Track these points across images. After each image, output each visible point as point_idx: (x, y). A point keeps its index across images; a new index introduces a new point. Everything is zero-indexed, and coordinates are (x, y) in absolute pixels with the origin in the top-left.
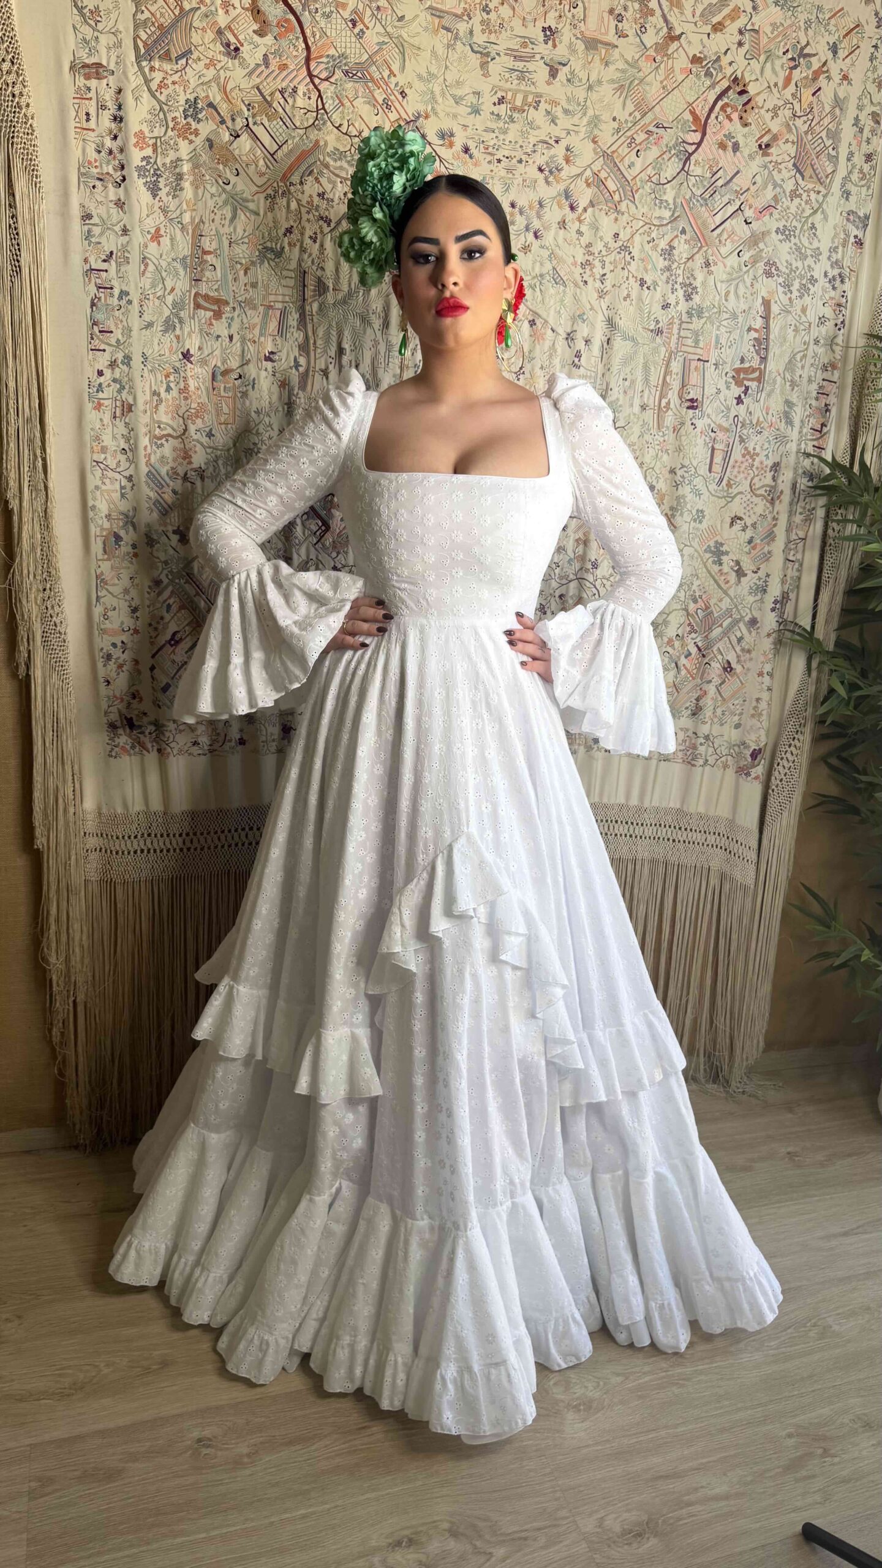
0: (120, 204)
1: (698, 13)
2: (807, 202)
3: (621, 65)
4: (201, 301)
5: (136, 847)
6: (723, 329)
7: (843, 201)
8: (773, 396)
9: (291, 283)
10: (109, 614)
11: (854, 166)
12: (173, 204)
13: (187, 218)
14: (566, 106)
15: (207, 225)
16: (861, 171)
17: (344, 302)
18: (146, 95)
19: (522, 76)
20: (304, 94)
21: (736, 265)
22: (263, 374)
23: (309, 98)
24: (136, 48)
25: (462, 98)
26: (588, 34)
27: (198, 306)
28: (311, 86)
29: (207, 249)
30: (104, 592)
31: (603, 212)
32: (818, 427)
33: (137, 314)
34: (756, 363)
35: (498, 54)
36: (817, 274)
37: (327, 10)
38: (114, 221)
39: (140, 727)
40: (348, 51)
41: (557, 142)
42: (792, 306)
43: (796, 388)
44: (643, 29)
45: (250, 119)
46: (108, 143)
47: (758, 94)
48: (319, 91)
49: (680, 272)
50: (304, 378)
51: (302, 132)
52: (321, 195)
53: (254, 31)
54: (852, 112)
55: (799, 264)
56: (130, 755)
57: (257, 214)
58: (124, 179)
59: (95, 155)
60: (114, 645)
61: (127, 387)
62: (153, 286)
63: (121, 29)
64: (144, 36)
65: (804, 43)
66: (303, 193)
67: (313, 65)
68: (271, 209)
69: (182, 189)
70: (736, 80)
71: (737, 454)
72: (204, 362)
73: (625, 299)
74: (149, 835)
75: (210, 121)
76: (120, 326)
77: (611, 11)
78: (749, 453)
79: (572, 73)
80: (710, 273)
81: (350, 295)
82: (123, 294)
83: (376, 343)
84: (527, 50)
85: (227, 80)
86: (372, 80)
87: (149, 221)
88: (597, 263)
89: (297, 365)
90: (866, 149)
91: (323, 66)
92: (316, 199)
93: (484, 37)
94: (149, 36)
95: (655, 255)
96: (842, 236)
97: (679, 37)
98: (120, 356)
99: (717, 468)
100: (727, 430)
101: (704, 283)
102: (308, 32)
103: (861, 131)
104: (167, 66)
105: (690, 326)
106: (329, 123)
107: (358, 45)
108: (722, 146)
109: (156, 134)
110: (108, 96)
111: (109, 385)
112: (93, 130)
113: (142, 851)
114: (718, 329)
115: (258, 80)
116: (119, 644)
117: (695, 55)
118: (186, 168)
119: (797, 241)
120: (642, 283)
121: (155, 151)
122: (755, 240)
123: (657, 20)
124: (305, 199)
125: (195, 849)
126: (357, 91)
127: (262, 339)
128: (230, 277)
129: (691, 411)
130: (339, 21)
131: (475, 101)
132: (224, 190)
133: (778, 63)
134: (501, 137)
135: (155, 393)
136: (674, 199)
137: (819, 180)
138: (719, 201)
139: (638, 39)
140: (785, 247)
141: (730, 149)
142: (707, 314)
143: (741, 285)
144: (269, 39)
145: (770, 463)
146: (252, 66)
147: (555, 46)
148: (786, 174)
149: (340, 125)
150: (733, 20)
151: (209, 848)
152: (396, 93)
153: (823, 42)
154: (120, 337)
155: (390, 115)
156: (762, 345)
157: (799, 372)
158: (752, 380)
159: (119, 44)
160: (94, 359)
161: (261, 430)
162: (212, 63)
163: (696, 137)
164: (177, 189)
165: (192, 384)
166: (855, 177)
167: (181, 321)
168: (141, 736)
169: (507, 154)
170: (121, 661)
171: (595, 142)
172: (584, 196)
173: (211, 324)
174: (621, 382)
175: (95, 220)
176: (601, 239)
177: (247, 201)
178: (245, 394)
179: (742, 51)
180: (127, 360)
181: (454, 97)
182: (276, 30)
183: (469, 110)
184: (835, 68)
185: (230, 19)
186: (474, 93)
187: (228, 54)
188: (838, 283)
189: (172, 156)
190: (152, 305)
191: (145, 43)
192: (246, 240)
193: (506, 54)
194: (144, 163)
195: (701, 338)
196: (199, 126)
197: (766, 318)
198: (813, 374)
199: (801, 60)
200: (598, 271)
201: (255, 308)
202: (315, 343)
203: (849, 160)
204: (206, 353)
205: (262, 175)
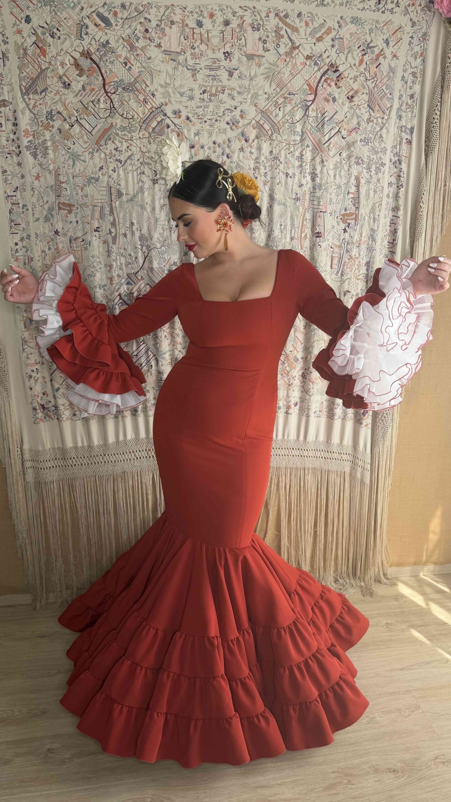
0: (19, 164)
1: (308, 33)
2: (376, 124)
3: (267, 65)
4: (61, 205)
5: (50, 465)
6: (333, 195)
7: (398, 121)
8: (364, 227)
9: (105, 193)
10: (29, 356)
11: (403, 102)
12: (44, 161)
13: (51, 167)
14: (239, 90)
15: (61, 169)
16: (407, 104)
17: (131, 200)
18: (27, 111)
19: (214, 78)
20: (104, 102)
21: (339, 161)
22: (94, 238)
23: (106, 103)
24: (21, 89)
25: (183, 93)
26: (248, 52)
27: (60, 208)
28: (107, 97)
29: (62, 181)
30: (25, 347)
31: (263, 141)
32: (391, 241)
33: (31, 215)
34: (353, 210)
35: (201, 69)
36: (386, 160)
37: (112, 59)
38: (17, 172)
39: (48, 408)
40: (124, 78)
41: (235, 109)
42: (371, 179)
43: (376, 222)
44: (278, 45)
45: (78, 117)
46: (12, 136)
47: (345, 70)
48: (111, 99)
49: (308, 167)
50: (114, 239)
51: (104, 120)
52: (116, 149)
53: (77, 75)
54: (399, 73)
55: (375, 157)
56: (44, 422)
57: (85, 161)
58: (20, 152)
59: (6, 142)
60: (33, 371)
61: (30, 249)
62: (38, 200)
63: (13, 82)
64: (24, 84)
65: (369, 41)
66: (107, 149)
67: (107, 87)
68: (92, 158)
69: (48, 154)
70: (332, 64)
71: (346, 259)
72: (65, 235)
73: (278, 184)
74: (56, 459)
75: (59, 120)
76: (24, 221)
77: (260, 39)
78: (352, 258)
79: (241, 73)
80: (324, 166)
81: (134, 196)
82: (24, 206)
83: (149, 218)
84: (216, 65)
85: (65, 99)
86: (137, 90)
87: (33, 170)
88: (262, 167)
89: (110, 232)
90: (410, 92)
91: (112, 87)
92: (114, 152)
93: (193, 62)
94: (27, 84)
95: (292, 160)
96: (399, 139)
97: (298, 47)
98: (25, 235)
99: (335, 266)
100: (340, 247)
101: (321, 172)
102: (103, 71)
103: (406, 83)
104: (37, 97)
105: (316, 195)
106: (117, 114)
107: (129, 74)
108: (327, 100)
109: (33, 130)
110: (10, 114)
111: (21, 249)
112: (4, 131)
113: (53, 467)
114: (331, 195)
115: (80, 98)
116: (35, 370)
117: (308, 55)
118: (49, 144)
119: (372, 144)
120: (287, 175)
121: (34, 137)
122: (349, 146)
123: (286, 40)
124: (108, 152)
125: (78, 465)
126: (130, 96)
127: (92, 221)
128: (74, 193)
129: (318, 239)
130: (118, 64)
131: (190, 94)
132: (68, 152)
133: (355, 54)
134: (206, 110)
135: (43, 251)
136: (302, 130)
137: (383, 112)
138: (327, 128)
139: (275, 51)
140: (366, 149)
141: (331, 101)
142: (323, 188)
143: (342, 170)
144: (84, 78)
145: (364, 262)
146: (77, 92)
147: (231, 61)
148: (363, 111)
149: (123, 114)
150: (328, 34)
151: (85, 464)
152: (150, 95)
153: (380, 39)
154: (24, 226)
155: (147, 106)
156: (356, 202)
157: (377, 213)
158: (352, 219)
159: (13, 90)
160: (13, 238)
161: (95, 265)
162: (58, 92)
163: (311, 97)
164: (45, 154)
165: (60, 246)
166: (404, 107)
167: (52, 216)
168: (49, 412)
169: (209, 117)
170: (36, 378)
171: (255, 106)
172: (252, 134)
173: (67, 216)
174: (278, 226)
175: (8, 173)
176: (263, 154)
177: (80, 156)
178: (86, 249)
179: (334, 50)
180: (29, 237)
181: (179, 93)
182: (87, 73)
183: (188, 98)
184: (388, 53)
185: (65, 70)
186: (190, 90)
187: (65, 87)
188: (397, 165)
189: (42, 139)
190: (38, 209)
191: (25, 87)
192: (81, 175)
193: (205, 68)
194: (29, 144)
195: (321, 200)
196: (54, 123)
197: (358, 186)
198: (387, 213)
199: (368, 50)
200: (263, 171)
201: (87, 207)
202: (119, 221)
203: (400, 99)
204: (66, 230)
205: (86, 143)
